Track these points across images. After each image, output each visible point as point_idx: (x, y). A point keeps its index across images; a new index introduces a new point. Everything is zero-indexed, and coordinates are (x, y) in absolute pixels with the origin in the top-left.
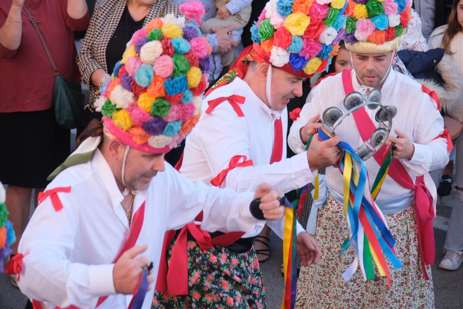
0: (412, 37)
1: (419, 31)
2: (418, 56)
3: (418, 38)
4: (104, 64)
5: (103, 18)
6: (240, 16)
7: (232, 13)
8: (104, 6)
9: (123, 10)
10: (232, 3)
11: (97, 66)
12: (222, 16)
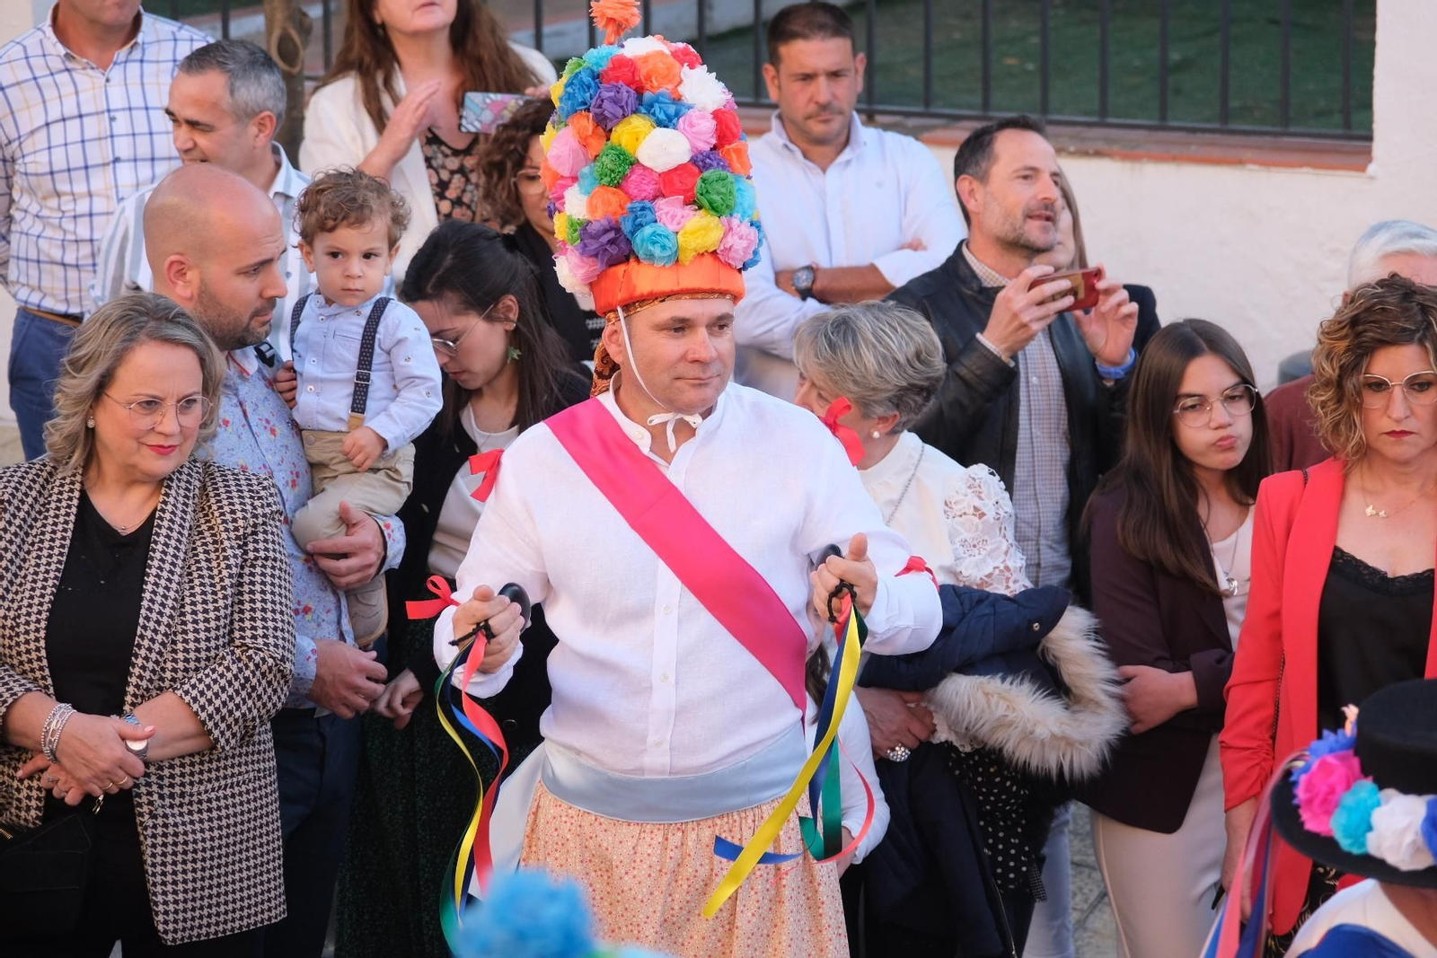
0: (983, 552)
1: (1004, 536)
2: (985, 609)
3: (1003, 557)
4: (44, 678)
5: (16, 534)
8: (13, 495)
9: (75, 502)
11: (20, 686)
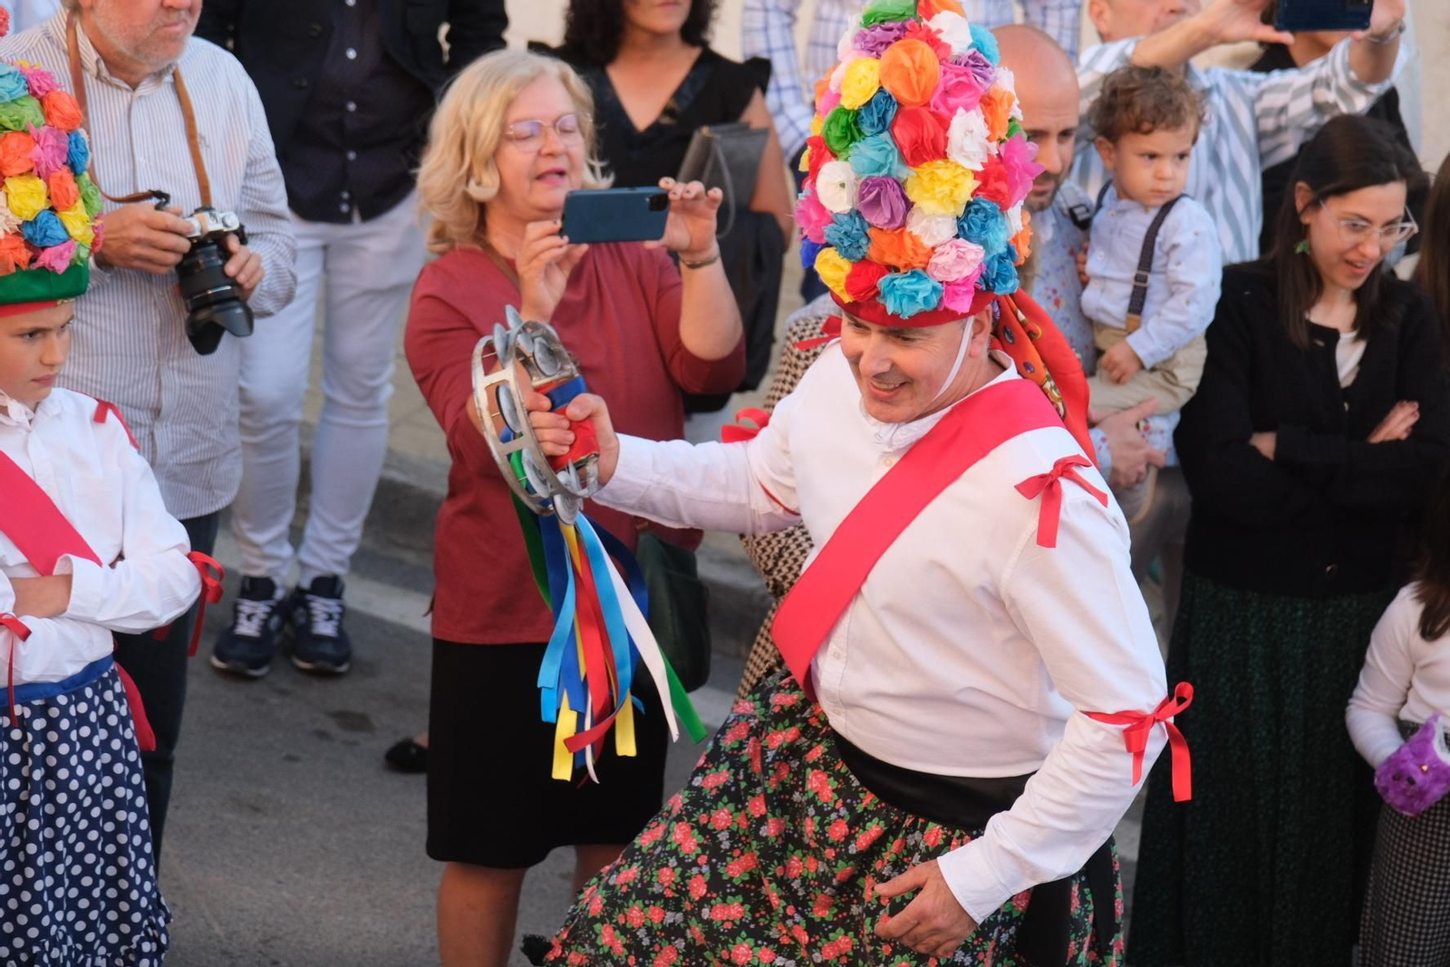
6: (1173, 375)
7: (1148, 365)
10: (1147, 332)
12: (1116, 374)
